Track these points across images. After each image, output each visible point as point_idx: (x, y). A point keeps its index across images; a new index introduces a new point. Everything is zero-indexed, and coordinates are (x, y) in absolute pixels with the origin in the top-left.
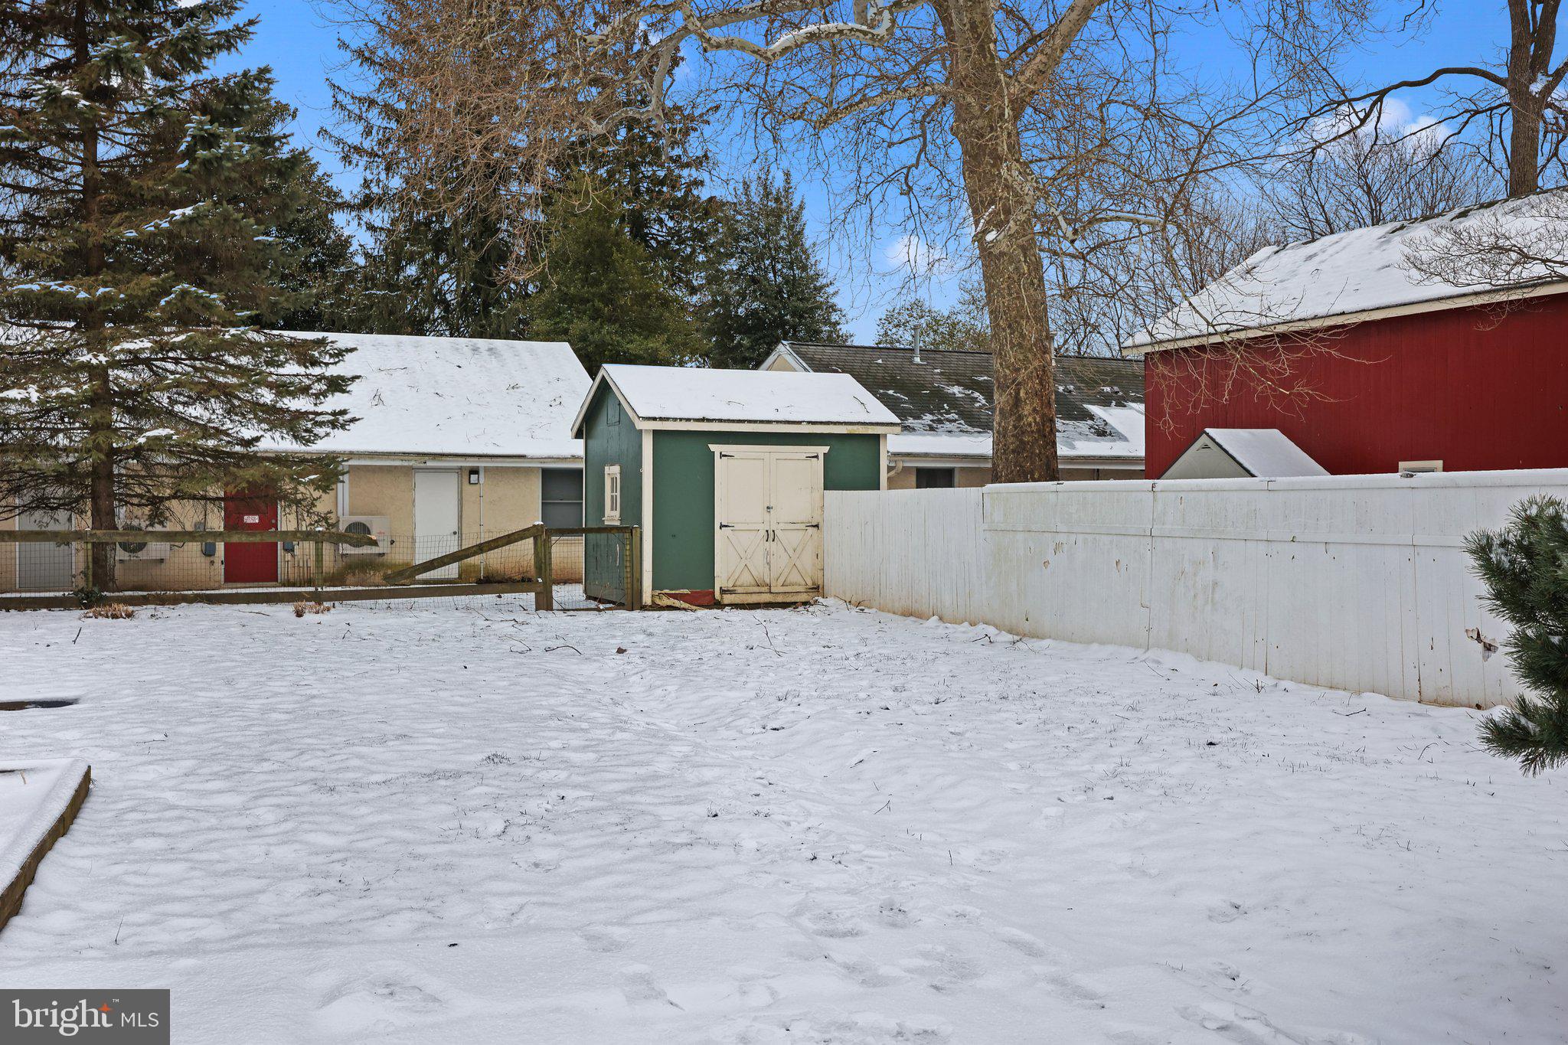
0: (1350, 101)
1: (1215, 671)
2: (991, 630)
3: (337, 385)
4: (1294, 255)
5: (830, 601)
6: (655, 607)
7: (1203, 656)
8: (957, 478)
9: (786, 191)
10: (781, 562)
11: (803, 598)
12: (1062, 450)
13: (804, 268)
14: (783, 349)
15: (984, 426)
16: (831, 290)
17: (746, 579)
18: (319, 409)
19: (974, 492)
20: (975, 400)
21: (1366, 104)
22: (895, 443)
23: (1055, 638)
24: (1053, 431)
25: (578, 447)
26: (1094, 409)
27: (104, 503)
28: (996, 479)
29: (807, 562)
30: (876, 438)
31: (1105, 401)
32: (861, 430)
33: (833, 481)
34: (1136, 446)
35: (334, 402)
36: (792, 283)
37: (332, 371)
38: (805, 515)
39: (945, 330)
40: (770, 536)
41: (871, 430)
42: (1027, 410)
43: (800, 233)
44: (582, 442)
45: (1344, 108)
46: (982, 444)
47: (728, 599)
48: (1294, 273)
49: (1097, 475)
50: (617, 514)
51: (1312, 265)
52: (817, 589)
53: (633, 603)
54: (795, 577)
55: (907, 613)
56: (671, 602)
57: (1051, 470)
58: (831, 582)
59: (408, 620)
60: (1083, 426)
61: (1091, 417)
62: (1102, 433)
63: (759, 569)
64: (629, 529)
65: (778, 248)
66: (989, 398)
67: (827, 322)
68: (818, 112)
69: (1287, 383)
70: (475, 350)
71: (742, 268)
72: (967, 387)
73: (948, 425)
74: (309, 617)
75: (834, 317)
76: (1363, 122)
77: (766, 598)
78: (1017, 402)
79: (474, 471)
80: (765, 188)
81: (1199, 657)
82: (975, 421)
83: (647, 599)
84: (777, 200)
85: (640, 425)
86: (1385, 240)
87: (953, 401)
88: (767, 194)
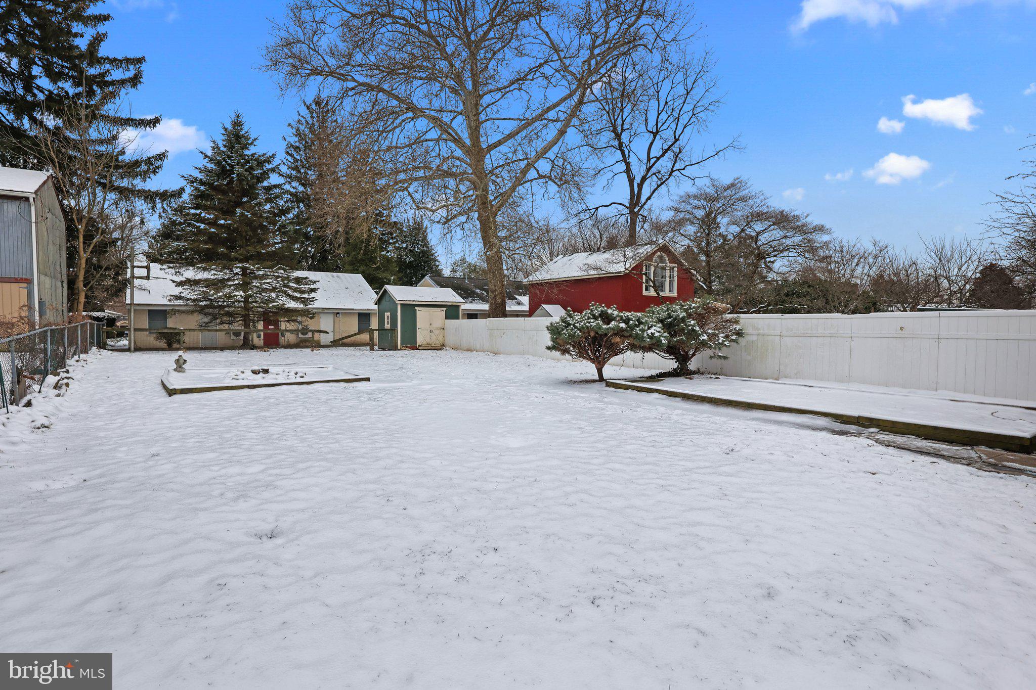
0: (589, 210)
1: (536, 358)
2: (489, 353)
3: (313, 290)
4: (567, 258)
5: (447, 348)
6: (401, 350)
7: (534, 356)
8: (478, 317)
9: (421, 222)
10: (434, 338)
11: (440, 348)
12: (508, 308)
13: (428, 247)
14: (427, 278)
15: (486, 302)
16: (436, 255)
17: (425, 343)
18: (310, 297)
19: (484, 320)
20: (484, 294)
21: (594, 210)
22: (463, 307)
23: (504, 354)
24: (505, 303)
25: (376, 307)
26: (517, 297)
27: (247, 322)
28: (489, 317)
29: (441, 338)
30: (458, 306)
31: (520, 294)
32: (455, 304)
33: (448, 317)
34: (526, 308)
35: (313, 295)
36: (424, 252)
37: (312, 287)
38: (440, 326)
39: (473, 269)
40: (431, 331)
41: (457, 304)
42: (498, 298)
43: (426, 236)
44: (377, 306)
45: (588, 211)
46: (485, 307)
47: (420, 348)
48: (566, 264)
49: (517, 316)
50: (389, 325)
51: (570, 262)
52: (443, 345)
53: (396, 349)
54: (438, 342)
55: (468, 350)
56: (405, 348)
57: (504, 314)
58: (448, 342)
59: (341, 352)
60: (514, 301)
61: (516, 299)
62: (519, 303)
63: (428, 340)
64: (393, 329)
65: (419, 240)
66: (487, 293)
67: (435, 265)
68: (443, 220)
69: (557, 295)
70: (333, 276)
71: (407, 246)
72: (481, 290)
73: (476, 301)
74: (315, 351)
75: (437, 263)
76: (593, 215)
77: (430, 348)
78: (495, 296)
79: (338, 313)
80: (415, 221)
81: (533, 356)
82: (483, 300)
83: (399, 348)
84: (418, 225)
85: (397, 302)
86: (587, 257)
87: (477, 293)
88: (415, 223)
